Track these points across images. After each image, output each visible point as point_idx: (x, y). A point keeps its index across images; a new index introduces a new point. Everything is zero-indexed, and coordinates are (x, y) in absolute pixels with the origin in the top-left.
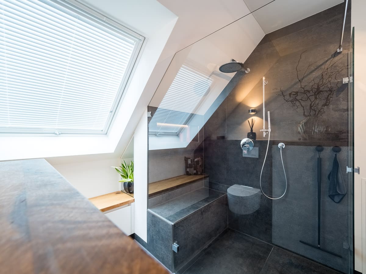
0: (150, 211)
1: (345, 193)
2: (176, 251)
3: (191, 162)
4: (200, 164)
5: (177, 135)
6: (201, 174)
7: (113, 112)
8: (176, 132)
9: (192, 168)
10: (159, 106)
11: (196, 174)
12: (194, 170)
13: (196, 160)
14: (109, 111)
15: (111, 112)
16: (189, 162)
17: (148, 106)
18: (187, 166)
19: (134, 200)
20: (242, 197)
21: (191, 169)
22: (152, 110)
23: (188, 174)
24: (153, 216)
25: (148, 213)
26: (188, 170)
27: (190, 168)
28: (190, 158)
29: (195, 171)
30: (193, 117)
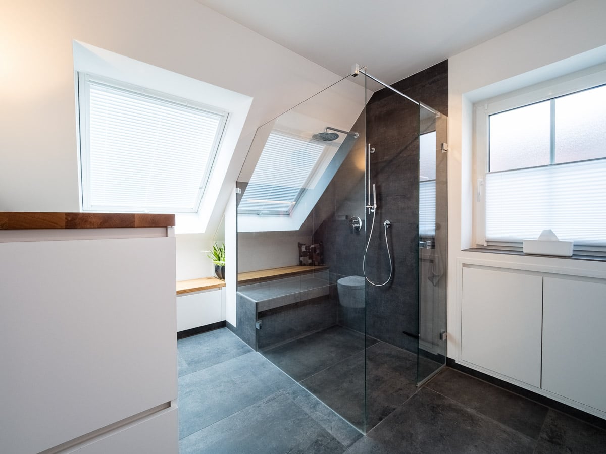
0: (240, 293)
1: (442, 274)
2: (259, 329)
3: (306, 249)
4: (318, 251)
5: (288, 214)
6: (319, 265)
7: (203, 189)
8: (287, 210)
9: (306, 256)
10: (250, 181)
11: (310, 265)
12: (309, 259)
13: (312, 246)
14: (199, 187)
15: (201, 188)
16: (303, 249)
17: (237, 182)
18: (302, 254)
19: (225, 284)
20: (351, 287)
21: (305, 258)
22: (242, 185)
23: (301, 264)
24: (242, 297)
25: (238, 295)
26: (302, 259)
27: (304, 256)
28: (304, 245)
29: (310, 261)
30: (304, 192)
